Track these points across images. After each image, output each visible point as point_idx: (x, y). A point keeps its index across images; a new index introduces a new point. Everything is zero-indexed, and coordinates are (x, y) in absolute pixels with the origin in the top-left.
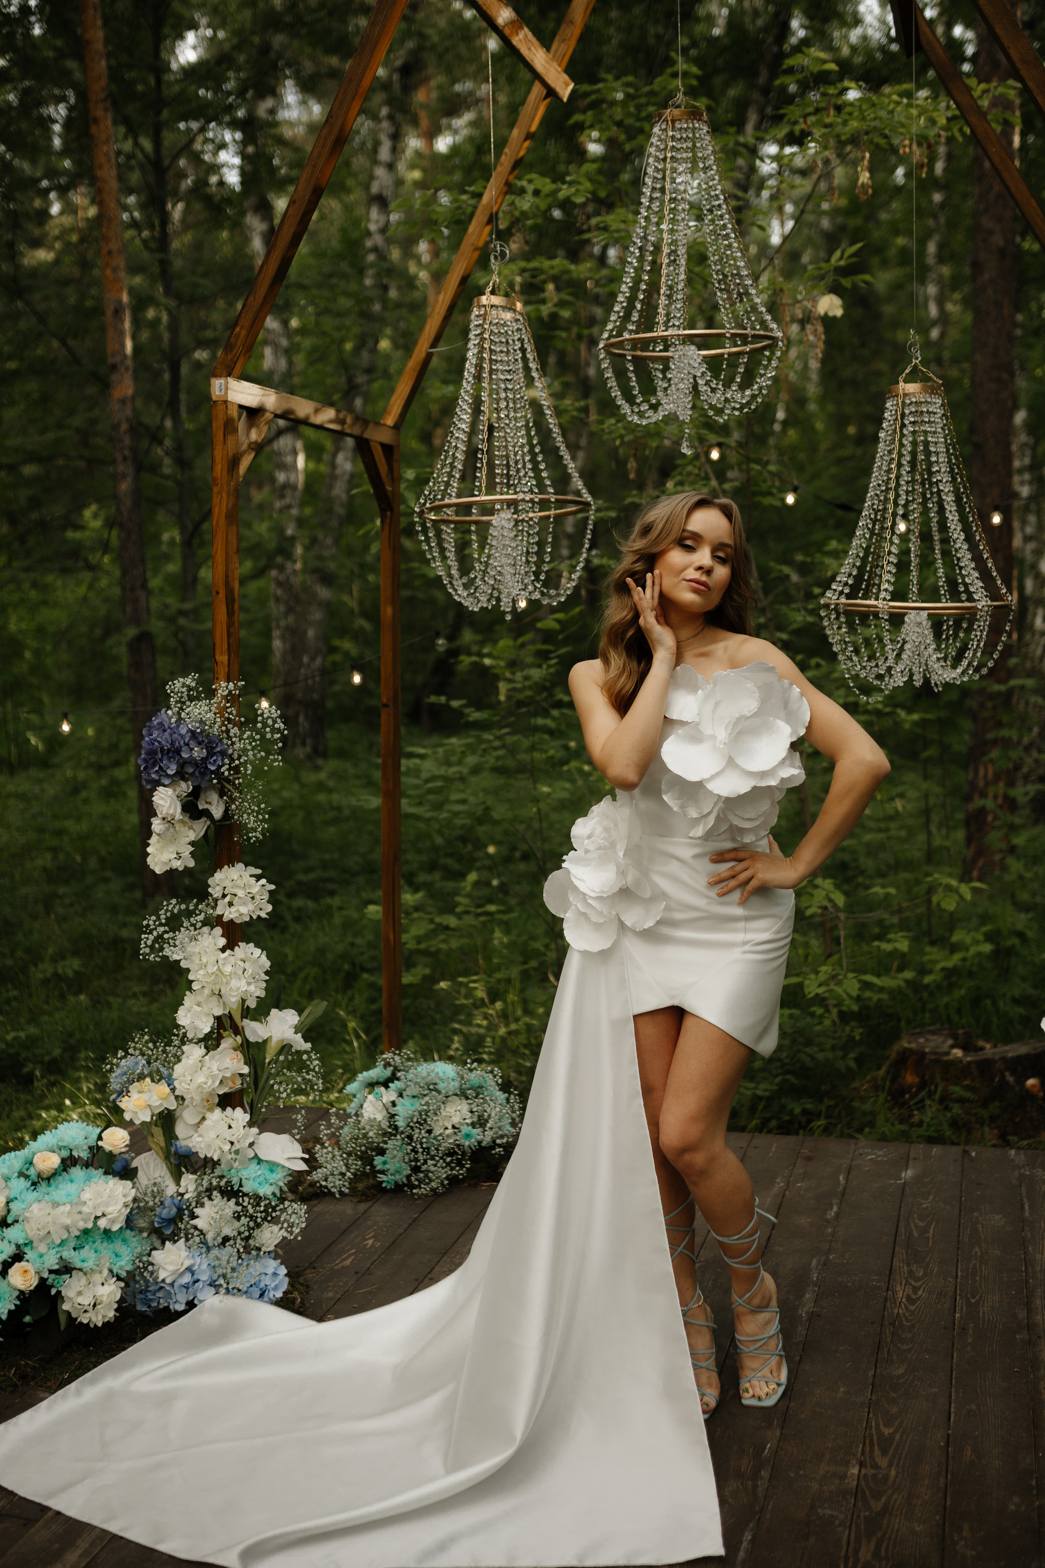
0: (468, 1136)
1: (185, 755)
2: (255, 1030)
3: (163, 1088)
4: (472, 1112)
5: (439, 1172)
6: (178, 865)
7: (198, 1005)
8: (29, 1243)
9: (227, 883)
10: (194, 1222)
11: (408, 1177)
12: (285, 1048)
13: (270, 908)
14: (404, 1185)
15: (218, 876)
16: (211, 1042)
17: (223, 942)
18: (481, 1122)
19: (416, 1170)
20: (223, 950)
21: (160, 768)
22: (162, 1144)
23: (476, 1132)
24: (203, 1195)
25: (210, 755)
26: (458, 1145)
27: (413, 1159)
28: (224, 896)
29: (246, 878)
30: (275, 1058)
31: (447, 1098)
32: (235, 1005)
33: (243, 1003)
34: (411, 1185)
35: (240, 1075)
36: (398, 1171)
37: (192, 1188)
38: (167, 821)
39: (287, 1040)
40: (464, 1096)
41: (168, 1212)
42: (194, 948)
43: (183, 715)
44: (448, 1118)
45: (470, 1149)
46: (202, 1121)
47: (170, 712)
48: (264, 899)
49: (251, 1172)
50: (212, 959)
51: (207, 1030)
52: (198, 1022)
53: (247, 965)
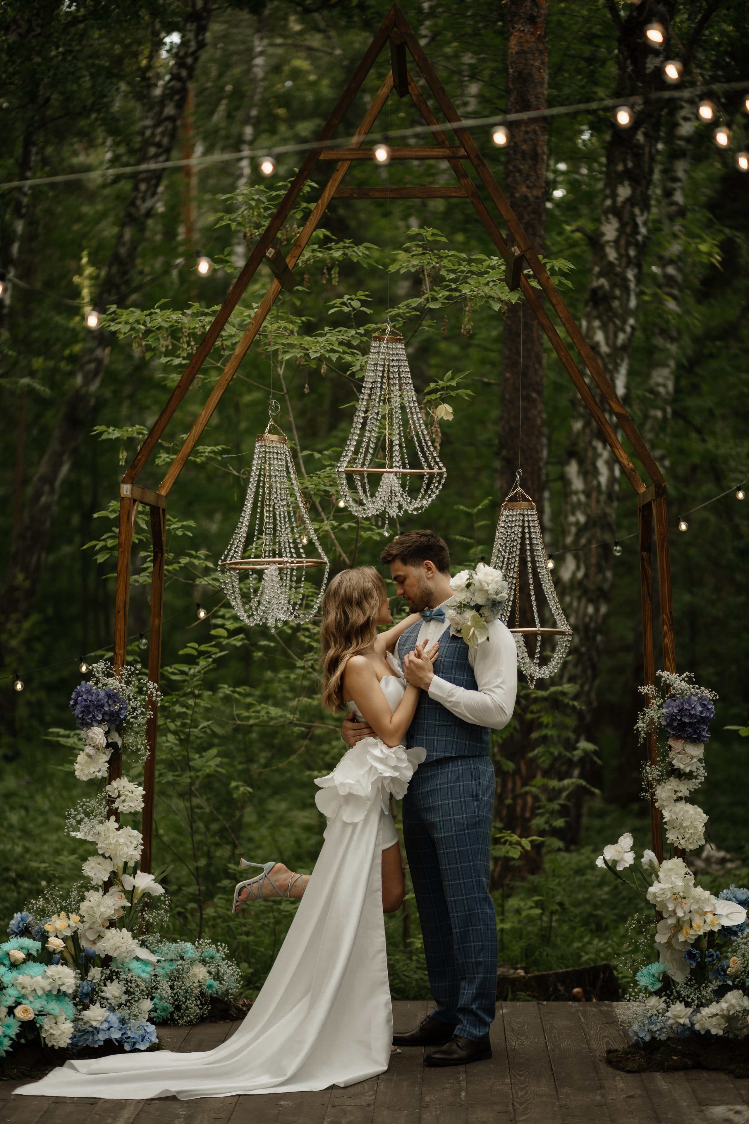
0: (210, 986)
1: (106, 709)
2: (128, 882)
3: (74, 917)
4: (210, 973)
6: (100, 775)
7: (100, 864)
8: (24, 996)
9: (121, 788)
10: (102, 994)
11: (172, 1014)
12: (146, 894)
13: (143, 805)
14: (168, 1019)
15: (115, 784)
16: (107, 886)
17: (117, 825)
18: (218, 977)
19: (178, 1008)
20: (118, 830)
21: (94, 716)
22: (73, 952)
23: (216, 984)
24: (106, 979)
25: (121, 709)
26: (202, 993)
27: (176, 1000)
28: (119, 796)
29: (131, 786)
30: (140, 901)
31: (192, 962)
32: (121, 865)
33: (126, 863)
34: (173, 1020)
35: (124, 908)
36: (164, 1010)
37: (98, 976)
38: (97, 748)
39: (149, 888)
40: (204, 962)
41: (86, 989)
42: (100, 828)
43: (100, 685)
44: (195, 975)
45: (211, 996)
46: (100, 937)
47: (91, 683)
48: (140, 799)
49: (135, 965)
50: (111, 835)
51: (106, 879)
52: (98, 874)
53: (132, 840)
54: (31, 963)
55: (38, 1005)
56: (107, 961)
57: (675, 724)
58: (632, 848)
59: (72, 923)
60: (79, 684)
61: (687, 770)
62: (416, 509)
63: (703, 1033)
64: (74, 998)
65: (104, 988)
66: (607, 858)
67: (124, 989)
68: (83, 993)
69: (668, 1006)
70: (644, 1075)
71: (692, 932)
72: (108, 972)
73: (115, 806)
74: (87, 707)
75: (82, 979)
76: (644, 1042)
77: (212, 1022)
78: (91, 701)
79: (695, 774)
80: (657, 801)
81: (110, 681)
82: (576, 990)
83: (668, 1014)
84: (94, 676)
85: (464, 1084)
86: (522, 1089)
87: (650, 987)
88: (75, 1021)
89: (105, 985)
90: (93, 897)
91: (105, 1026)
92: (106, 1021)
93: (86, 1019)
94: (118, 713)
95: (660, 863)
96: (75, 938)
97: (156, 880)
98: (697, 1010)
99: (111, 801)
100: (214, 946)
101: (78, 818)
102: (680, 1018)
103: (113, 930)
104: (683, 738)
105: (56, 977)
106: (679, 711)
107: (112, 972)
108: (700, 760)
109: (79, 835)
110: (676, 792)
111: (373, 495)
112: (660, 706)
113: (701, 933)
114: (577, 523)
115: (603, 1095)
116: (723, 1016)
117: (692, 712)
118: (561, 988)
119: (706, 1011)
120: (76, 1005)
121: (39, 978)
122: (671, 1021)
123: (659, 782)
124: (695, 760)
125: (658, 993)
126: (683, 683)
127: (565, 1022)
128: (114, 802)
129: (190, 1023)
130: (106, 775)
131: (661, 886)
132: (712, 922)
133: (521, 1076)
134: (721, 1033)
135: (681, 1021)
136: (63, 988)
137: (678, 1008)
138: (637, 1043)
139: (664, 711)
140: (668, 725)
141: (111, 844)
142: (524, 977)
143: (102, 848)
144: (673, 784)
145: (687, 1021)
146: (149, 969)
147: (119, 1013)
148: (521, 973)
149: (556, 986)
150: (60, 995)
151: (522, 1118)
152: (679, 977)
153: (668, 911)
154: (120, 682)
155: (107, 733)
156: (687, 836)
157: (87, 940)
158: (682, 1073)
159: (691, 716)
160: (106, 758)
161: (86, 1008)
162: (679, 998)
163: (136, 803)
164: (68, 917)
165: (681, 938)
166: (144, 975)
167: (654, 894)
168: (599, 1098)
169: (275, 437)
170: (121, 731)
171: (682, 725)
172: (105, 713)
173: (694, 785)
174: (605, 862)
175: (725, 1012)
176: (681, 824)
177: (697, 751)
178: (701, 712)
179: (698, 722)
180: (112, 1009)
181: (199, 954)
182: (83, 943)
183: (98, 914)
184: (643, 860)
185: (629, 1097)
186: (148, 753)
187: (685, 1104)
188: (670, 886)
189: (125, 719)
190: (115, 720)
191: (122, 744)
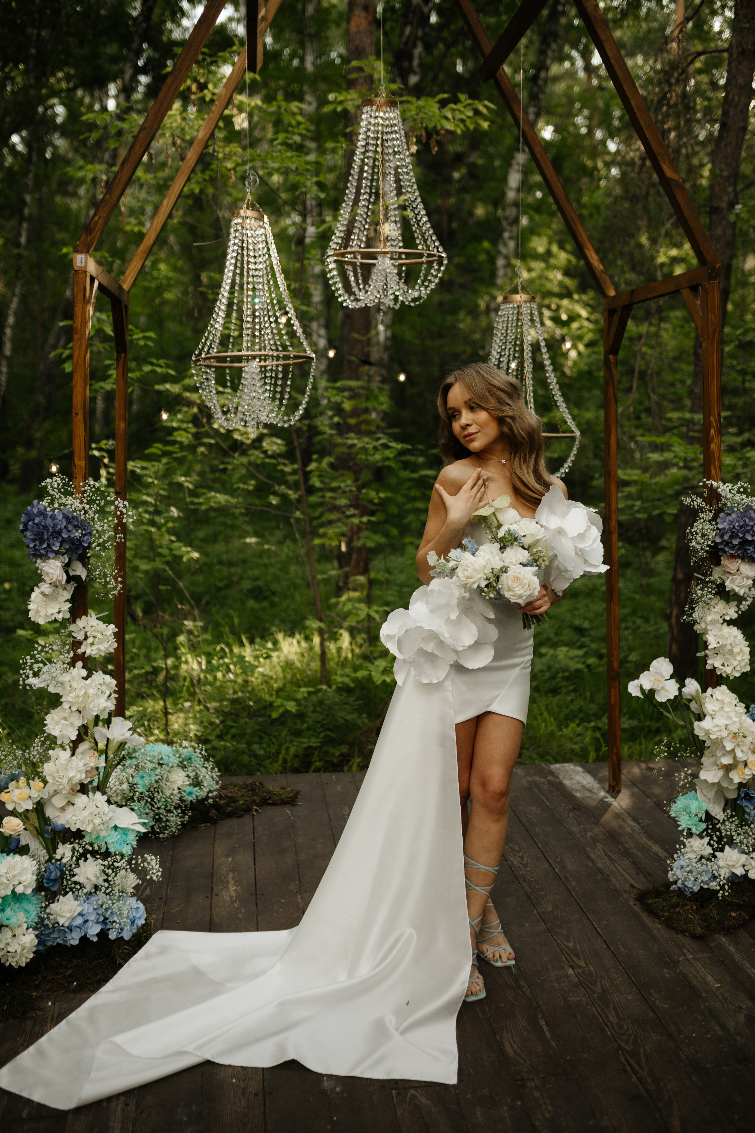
0: (190, 794)
1: (65, 535)
2: (101, 734)
3: (36, 784)
4: (189, 778)
5: (174, 820)
6: (60, 617)
7: (65, 719)
9: (88, 629)
10: (75, 879)
12: (121, 747)
13: (115, 645)
15: (80, 623)
16: (75, 744)
17: (84, 673)
20: (86, 678)
21: (49, 545)
22: (37, 825)
23: (195, 790)
24: (79, 858)
25: (83, 535)
26: (183, 802)
28: (86, 638)
29: (100, 625)
30: (116, 756)
31: (171, 768)
32: (92, 718)
33: (97, 715)
35: (97, 767)
37: (68, 854)
38: (54, 584)
39: (124, 738)
40: (182, 765)
41: (54, 872)
42: (65, 676)
43: (56, 505)
44: (174, 782)
45: (191, 803)
46: (70, 804)
47: (45, 503)
48: (112, 638)
49: (113, 837)
50: (78, 685)
51: (74, 738)
52: (65, 732)
53: (104, 688)
56: (79, 834)
59: (33, 792)
60: (30, 504)
61: (739, 592)
62: (414, 300)
65: (76, 870)
67: (101, 868)
69: (715, 851)
71: (746, 772)
72: (81, 849)
73: (81, 650)
74: (39, 534)
75: (50, 860)
76: (693, 893)
78: (45, 526)
79: (746, 596)
81: (69, 500)
83: (717, 860)
84: (49, 495)
88: (39, 925)
89: (78, 866)
90: (60, 757)
91: (79, 921)
92: (81, 914)
93: (53, 917)
94: (80, 541)
95: (705, 691)
96: (40, 807)
97: (134, 730)
99: (77, 644)
102: (732, 866)
103: (84, 796)
104: (741, 558)
105: (11, 874)
107: (85, 849)
110: (722, 615)
111: (366, 282)
120: (39, 901)
122: (723, 871)
124: (747, 580)
128: (79, 645)
130: (68, 616)
131: (714, 722)
135: (736, 871)
141: (78, 697)
143: (68, 700)
144: (719, 606)
150: (16, 899)
153: (722, 749)
154: (81, 502)
155: (67, 567)
156: (733, 662)
157: (54, 808)
160: (68, 595)
161: (53, 900)
163: (106, 645)
164: (28, 784)
165: (734, 778)
167: (704, 730)
169: (252, 214)
170: (84, 560)
172: (63, 541)
173: (743, 607)
174: (641, 689)
176: (727, 649)
180: (87, 897)
181: (176, 758)
182: (49, 812)
183: (66, 778)
184: (685, 690)
186: (120, 586)
188: (726, 722)
189: (89, 547)
190: (77, 548)
191: (87, 576)
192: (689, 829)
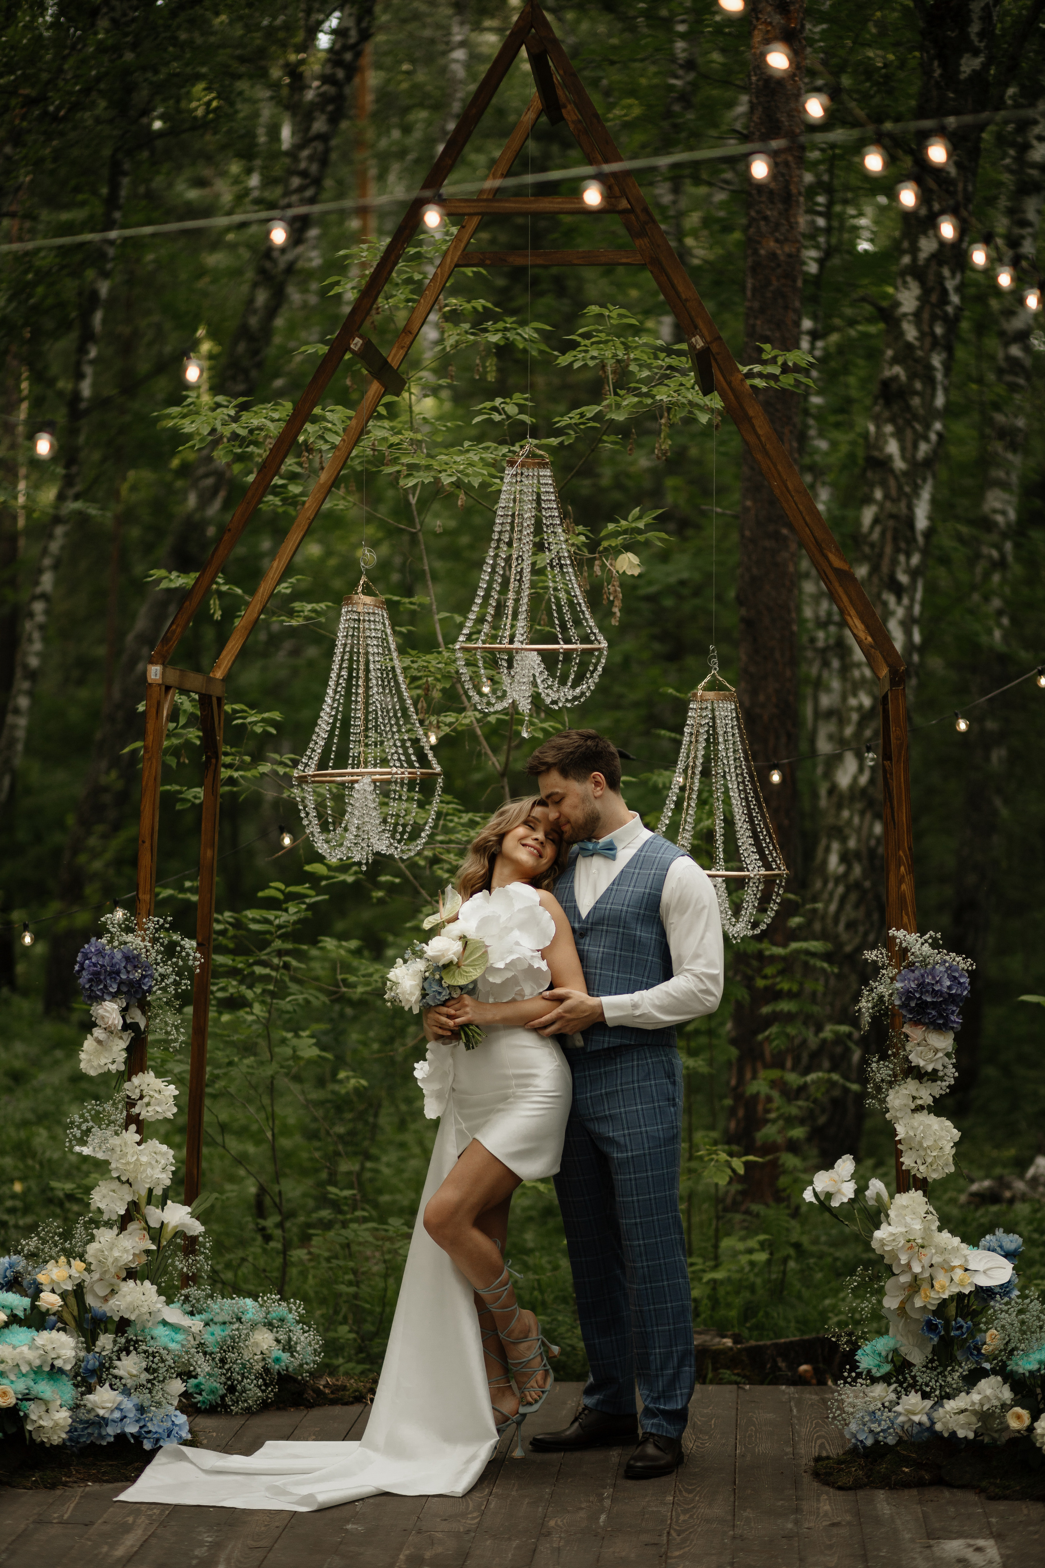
0: (277, 1360)
1: (124, 977)
2: (154, 1215)
3: (77, 1264)
4: (278, 1341)
6: (113, 1068)
7: (113, 1191)
9: (144, 1087)
10: (114, 1372)
11: (223, 1397)
12: (179, 1233)
13: (175, 1110)
14: (217, 1405)
15: (136, 1080)
16: (124, 1222)
17: (137, 1138)
18: (289, 1347)
19: (231, 1389)
20: (139, 1143)
21: (105, 986)
22: (76, 1313)
23: (285, 1356)
24: (120, 1350)
25: (144, 977)
26: (266, 1370)
27: (229, 1379)
28: (141, 1097)
29: (159, 1083)
30: (170, 1242)
31: (254, 1326)
32: (144, 1193)
33: (150, 1191)
34: (225, 1406)
35: (148, 1252)
36: (212, 1392)
37: (109, 1346)
38: (109, 1030)
39: (183, 1225)
40: (270, 1325)
41: (93, 1363)
42: (115, 1141)
43: (116, 943)
44: (256, 1344)
45: (279, 1373)
46: (113, 1292)
47: (104, 941)
48: (171, 1101)
49: (160, 1332)
50: (130, 1151)
51: (122, 1212)
52: (112, 1205)
53: (158, 1158)
54: (15, 1327)
55: (21, 1386)
56: (123, 1325)
57: (913, 1004)
58: (853, 1177)
59: (74, 1272)
60: (88, 942)
61: (930, 1068)
63: (946, 1435)
64: (75, 1377)
65: (117, 1363)
66: (818, 1189)
67: (144, 1365)
68: (87, 1370)
69: (899, 1398)
70: (861, 1494)
71: (933, 1295)
72: (123, 1340)
73: (135, 1110)
74: (96, 974)
75: (89, 1350)
76: (865, 1447)
77: (279, 1409)
78: (102, 966)
79: (941, 1074)
80: (888, 1111)
81: (130, 938)
82: (804, 1368)
83: (898, 1408)
84: (109, 931)
85: (607, 1503)
86: (685, 1512)
87: (874, 1371)
88: (75, 1408)
89: (119, 1359)
90: (105, 1236)
91: (117, 1415)
92: (117, 1408)
93: (89, 1405)
94: (139, 982)
95: (892, 1197)
96: (79, 1291)
97: (193, 1215)
98: (938, 1403)
99: (130, 1103)
100: (284, 1304)
101: (84, 1127)
102: (915, 1414)
103: (131, 1283)
104: (924, 1024)
105: (49, 1348)
106: (918, 985)
107: (128, 1341)
108: (948, 1055)
109: (86, 1151)
110: (914, 1098)
112: (892, 979)
113: (946, 1296)
114: (860, 707)
115: (796, 1522)
116: (975, 1412)
117: (937, 988)
118: (782, 1364)
119: (951, 1405)
120: (76, 1386)
121: (25, 1349)
122: (902, 1419)
123: (891, 1084)
124: (940, 1054)
125: (886, 1379)
126: (926, 948)
127: (770, 1416)
128: (134, 1105)
129: (248, 1411)
130: (122, 1068)
131: (891, 1229)
132: (962, 1281)
133: (689, 1492)
134: (971, 1435)
135: (916, 1419)
136: (58, 1363)
137: (913, 1400)
138: (855, 1447)
139: (898, 985)
140: (904, 1005)
141: (128, 1163)
142: (731, 1349)
143: (117, 1169)
144: (911, 1087)
145: (925, 1419)
146: (180, 1337)
147: (136, 1398)
148: (728, 1342)
149: (775, 1362)
150: (54, 1372)
151: (677, 1553)
152: (917, 1358)
153: (899, 1264)
154: (143, 940)
155: (124, 1011)
156: (929, 1160)
157: (96, 1295)
158: (914, 1492)
159: (935, 993)
160: (123, 1045)
161: (90, 1390)
162: (914, 1386)
163: (165, 1107)
164: (69, 1263)
165: (918, 1303)
166: (172, 1346)
167: (881, 1240)
168: (790, 1526)
169: (368, 599)
170: (144, 1006)
171: (923, 1006)
172: (122, 983)
173: (939, 1089)
174: (816, 1194)
175: (977, 1407)
176: (920, 1144)
177: (944, 1042)
178: (949, 988)
179: (945, 1001)
180: (126, 1392)
181: (262, 1315)
182: (90, 1300)
183: (111, 1260)
184: (867, 1193)
185: (833, 1525)
187: (908, 1536)
188: (903, 1230)
189: (149, 991)
190: (136, 992)
191: (147, 1026)
192: (869, 1371)
